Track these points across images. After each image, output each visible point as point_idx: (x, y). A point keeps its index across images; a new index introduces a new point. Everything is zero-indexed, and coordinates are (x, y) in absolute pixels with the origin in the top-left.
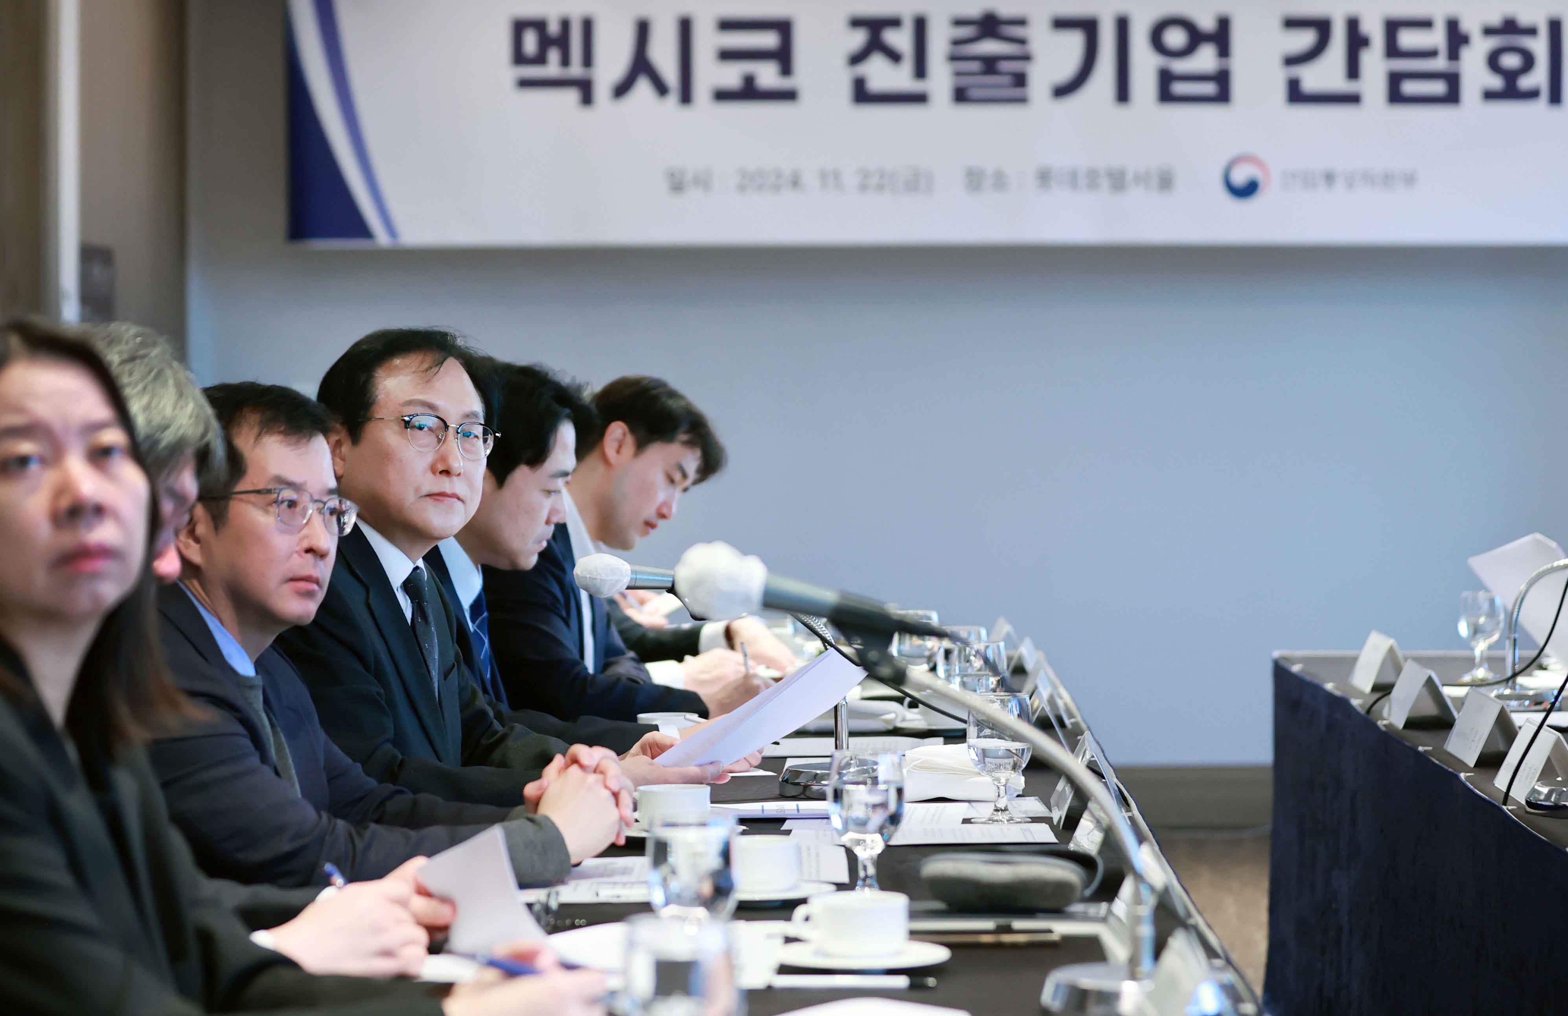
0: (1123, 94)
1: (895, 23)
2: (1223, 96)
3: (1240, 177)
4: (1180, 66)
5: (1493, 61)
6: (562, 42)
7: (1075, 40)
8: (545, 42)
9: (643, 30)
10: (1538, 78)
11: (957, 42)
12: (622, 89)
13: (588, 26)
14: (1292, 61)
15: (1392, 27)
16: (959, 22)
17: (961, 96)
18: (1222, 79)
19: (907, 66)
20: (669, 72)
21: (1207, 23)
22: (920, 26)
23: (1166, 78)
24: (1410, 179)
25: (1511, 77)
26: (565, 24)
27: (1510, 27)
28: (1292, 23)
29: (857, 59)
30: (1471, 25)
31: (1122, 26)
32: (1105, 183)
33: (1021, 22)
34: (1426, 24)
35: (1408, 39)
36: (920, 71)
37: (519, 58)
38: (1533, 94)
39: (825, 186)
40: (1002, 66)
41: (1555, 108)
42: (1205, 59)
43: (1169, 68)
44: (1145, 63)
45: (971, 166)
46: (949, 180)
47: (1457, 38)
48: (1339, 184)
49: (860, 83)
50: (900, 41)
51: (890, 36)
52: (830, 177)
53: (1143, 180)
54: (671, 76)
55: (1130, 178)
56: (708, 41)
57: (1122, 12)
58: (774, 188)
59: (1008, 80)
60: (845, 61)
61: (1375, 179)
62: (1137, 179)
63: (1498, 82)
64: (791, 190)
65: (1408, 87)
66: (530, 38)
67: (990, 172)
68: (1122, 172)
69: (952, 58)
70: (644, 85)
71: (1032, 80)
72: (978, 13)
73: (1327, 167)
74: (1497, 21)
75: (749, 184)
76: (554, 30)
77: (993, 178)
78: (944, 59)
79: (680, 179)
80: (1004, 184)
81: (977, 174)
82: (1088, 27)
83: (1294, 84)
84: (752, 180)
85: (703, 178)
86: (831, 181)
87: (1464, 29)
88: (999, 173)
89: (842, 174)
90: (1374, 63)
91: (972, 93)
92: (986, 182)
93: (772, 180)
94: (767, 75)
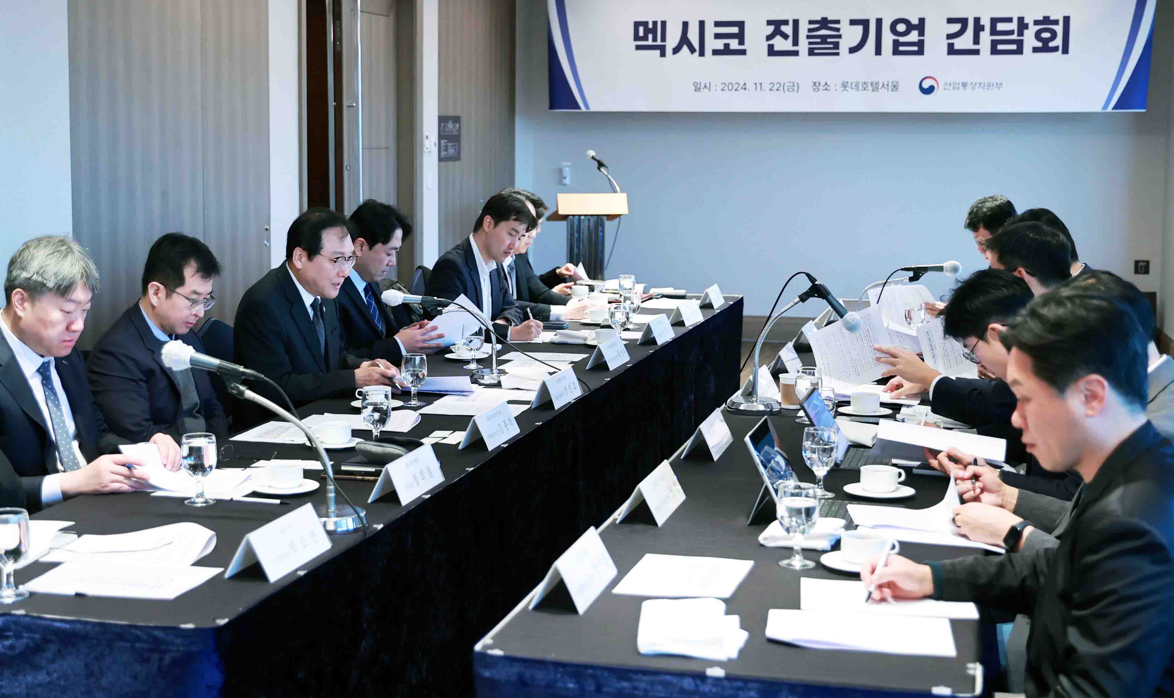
0: (878, 51)
1: (786, 22)
2: (920, 52)
3: (926, 85)
4: (902, 39)
5: (1038, 36)
6: (654, 31)
7: (859, 29)
8: (647, 31)
9: (685, 25)
10: (1058, 42)
11: (810, 30)
12: (676, 50)
13: (664, 23)
14: (950, 36)
15: (994, 21)
16: (811, 22)
17: (811, 52)
18: (920, 44)
19: (790, 39)
21: (915, 21)
22: (796, 23)
23: (896, 44)
24: (999, 85)
25: (1045, 41)
26: (655, 23)
27: (1046, 20)
28: (950, 21)
29: (769, 38)
30: (1029, 20)
31: (879, 22)
32: (870, 88)
33: (838, 22)
34: (1009, 20)
35: (1001, 27)
36: (796, 43)
37: (637, 38)
38: (1056, 49)
39: (756, 89)
40: (829, 40)
41: (1065, 56)
42: (914, 36)
43: (898, 40)
44: (888, 38)
45: (815, 81)
46: (806, 87)
47: (1022, 25)
48: (969, 88)
49: (771, 47)
50: (788, 29)
51: (783, 28)
52: (758, 86)
53: (886, 87)
54: (696, 45)
55: (881, 86)
56: (710, 30)
57: (879, 17)
58: (736, 90)
59: (831, 46)
60: (765, 39)
61: (984, 85)
62: (883, 86)
63: (1039, 44)
64: (743, 90)
65: (1000, 47)
66: (641, 30)
67: (823, 83)
68: (877, 83)
69: (808, 37)
70: (685, 48)
71: (841, 46)
72: (819, 18)
73: (965, 81)
74: (1041, 18)
75: (726, 88)
76: (650, 26)
77: (823, 86)
78: (805, 37)
79: (699, 86)
80: (828, 88)
81: (817, 84)
82: (865, 23)
83: (951, 47)
84: (727, 87)
85: (708, 85)
86: (759, 87)
87: (1026, 21)
88: (826, 84)
89: (762, 85)
90: (986, 37)
91: (816, 51)
92: (821, 87)
93: (735, 87)
94: (734, 44)
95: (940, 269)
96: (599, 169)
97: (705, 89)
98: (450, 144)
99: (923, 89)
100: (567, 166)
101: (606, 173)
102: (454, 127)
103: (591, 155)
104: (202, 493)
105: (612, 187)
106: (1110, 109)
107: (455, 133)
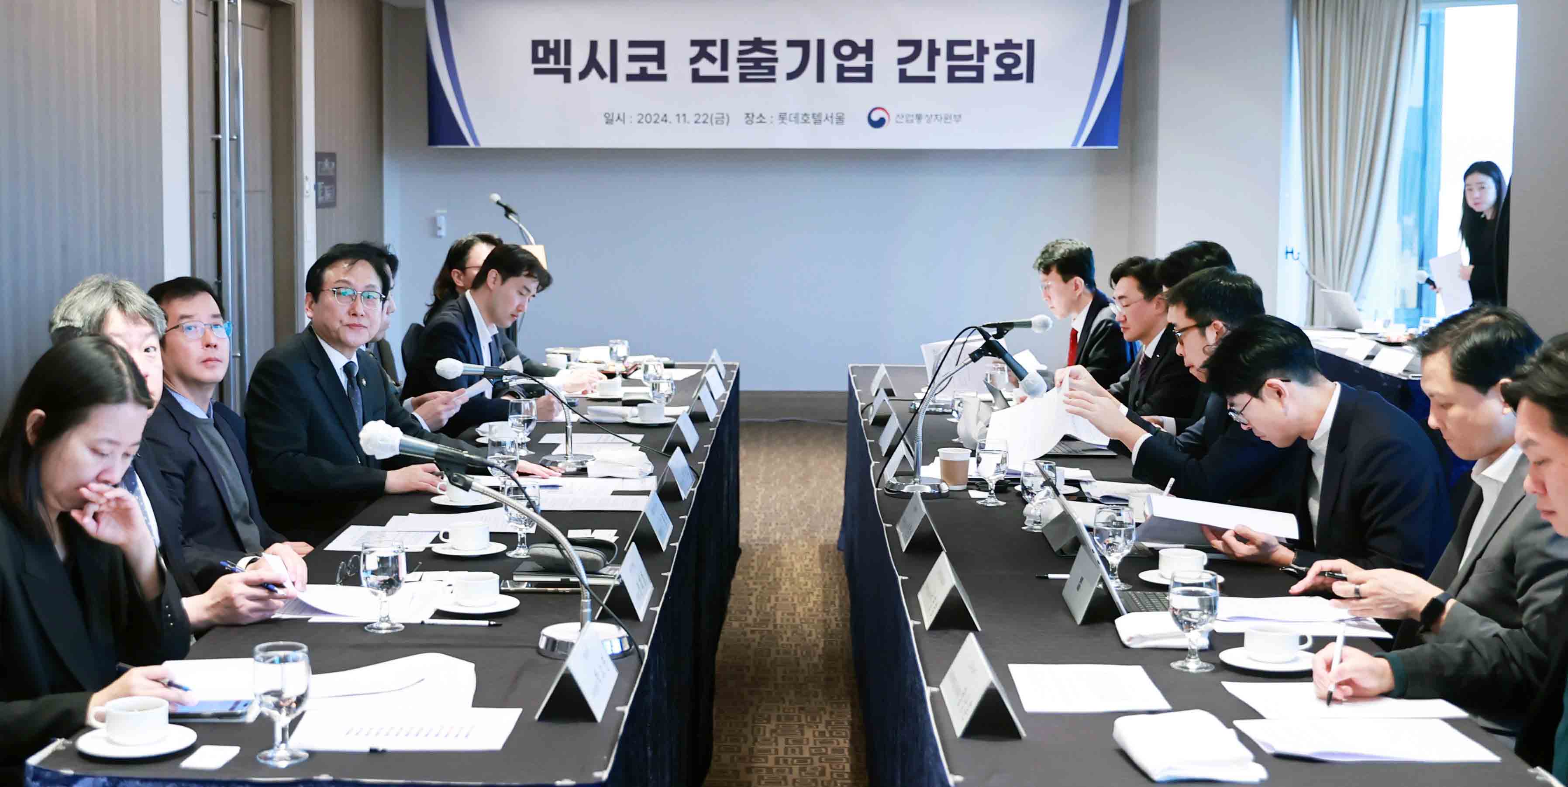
0: (820, 78)
1: (713, 43)
2: (869, 79)
3: (875, 117)
4: (847, 64)
5: (999, 62)
6: (556, 52)
7: (798, 51)
8: (548, 52)
9: (594, 45)
10: (1022, 69)
11: (741, 52)
12: (583, 75)
13: (568, 43)
14: (901, 61)
15: (951, 44)
16: (742, 43)
17: (743, 78)
18: (868, 69)
19: (718, 63)
20: (607, 67)
21: (862, 43)
22: (725, 43)
23: (841, 69)
24: (958, 118)
25: (1008, 68)
26: (557, 42)
27: (1008, 44)
28: (902, 43)
29: (693, 61)
30: (989, 44)
31: (821, 43)
32: (811, 120)
33: (773, 43)
34: (968, 43)
35: (958, 50)
36: (724, 67)
37: (535, 59)
38: (1019, 77)
39: (679, 121)
40: (763, 64)
41: (1030, 84)
42: (860, 61)
43: (842, 65)
44: (831, 63)
45: (748, 112)
46: (738, 118)
47: (982, 50)
48: (924, 121)
49: (695, 72)
50: (715, 51)
51: (710, 50)
52: (681, 117)
53: (830, 118)
54: (607, 68)
55: (823, 117)
56: (624, 52)
57: (821, 37)
58: (655, 122)
59: (766, 71)
60: (688, 61)
61: (941, 118)
62: (827, 118)
63: (1001, 71)
64: (663, 123)
65: (958, 74)
66: (541, 50)
67: (757, 115)
68: (820, 115)
69: (739, 60)
70: (594, 73)
71: (777, 71)
72: (752, 39)
73: (918, 112)
74: (1002, 41)
75: (643, 120)
76: (552, 46)
77: (758, 118)
78: (736, 60)
79: (611, 117)
80: (763, 120)
81: (751, 116)
82: (804, 45)
83: (903, 72)
84: (645, 118)
85: (621, 117)
86: (682, 119)
87: (986, 45)
88: (761, 115)
89: (687, 115)
90: (942, 62)
91: (749, 77)
92: (755, 120)
93: (654, 118)
94: (652, 68)
95: (1028, 325)
96: (507, 216)
97: (619, 121)
98: (327, 187)
99: (874, 122)
100: (442, 214)
101: (517, 222)
102: (330, 165)
103: (496, 201)
104: (388, 616)
105: (524, 238)
106: (1080, 145)
107: (332, 174)
